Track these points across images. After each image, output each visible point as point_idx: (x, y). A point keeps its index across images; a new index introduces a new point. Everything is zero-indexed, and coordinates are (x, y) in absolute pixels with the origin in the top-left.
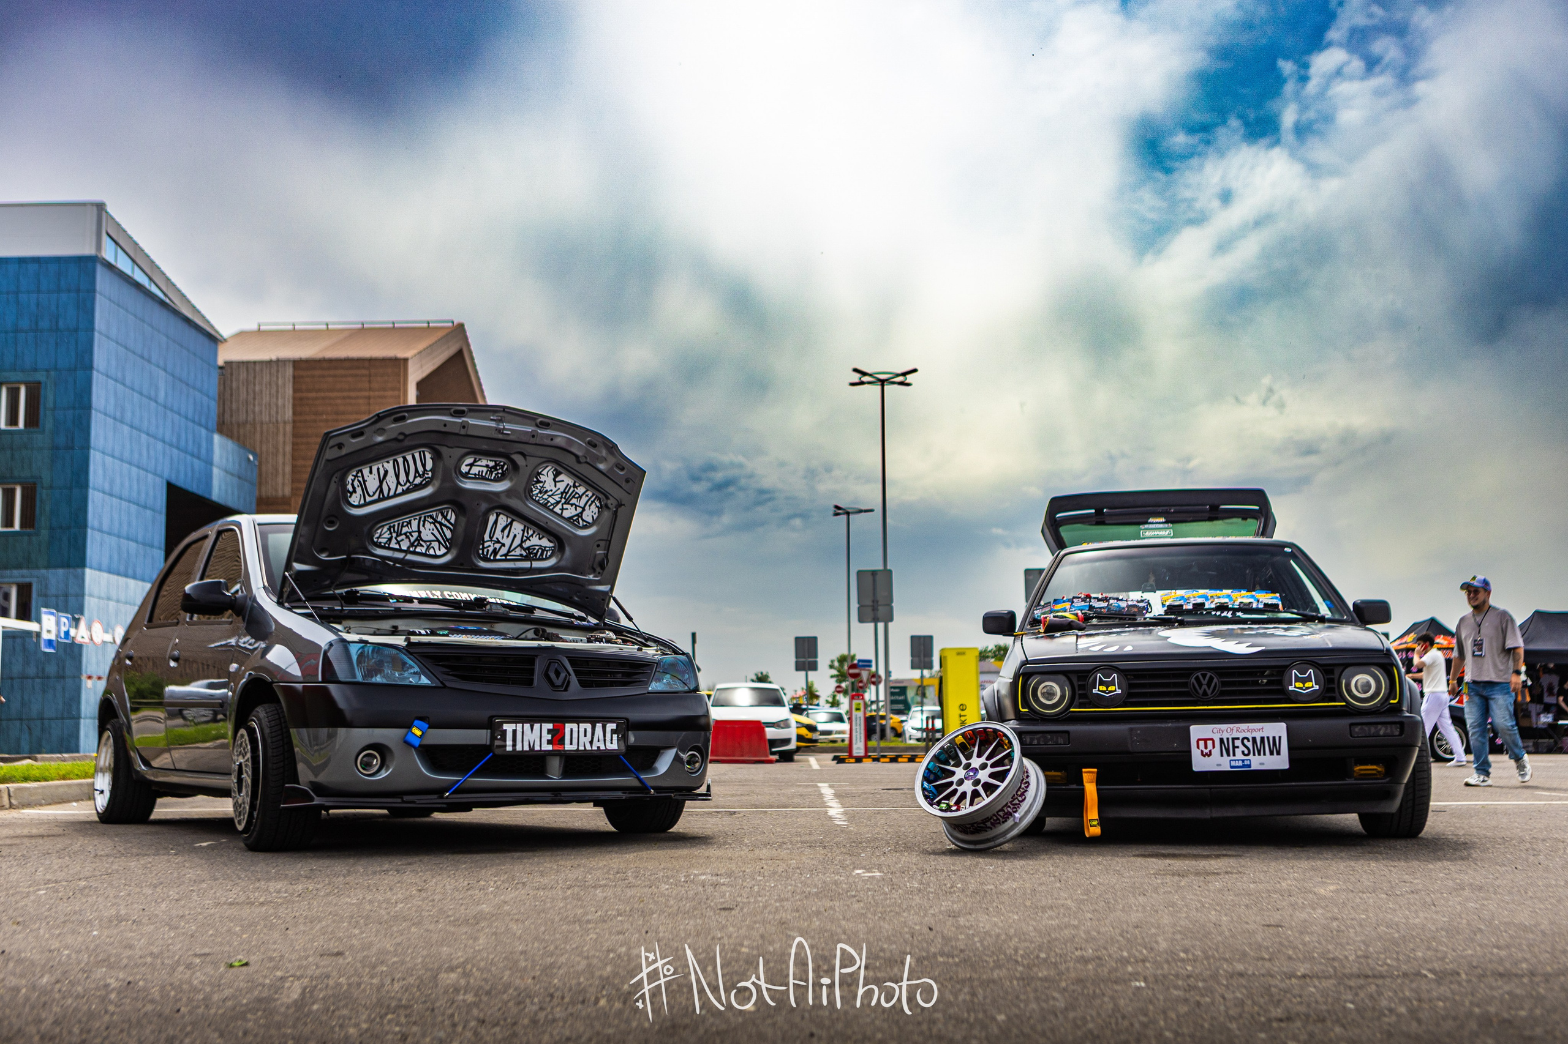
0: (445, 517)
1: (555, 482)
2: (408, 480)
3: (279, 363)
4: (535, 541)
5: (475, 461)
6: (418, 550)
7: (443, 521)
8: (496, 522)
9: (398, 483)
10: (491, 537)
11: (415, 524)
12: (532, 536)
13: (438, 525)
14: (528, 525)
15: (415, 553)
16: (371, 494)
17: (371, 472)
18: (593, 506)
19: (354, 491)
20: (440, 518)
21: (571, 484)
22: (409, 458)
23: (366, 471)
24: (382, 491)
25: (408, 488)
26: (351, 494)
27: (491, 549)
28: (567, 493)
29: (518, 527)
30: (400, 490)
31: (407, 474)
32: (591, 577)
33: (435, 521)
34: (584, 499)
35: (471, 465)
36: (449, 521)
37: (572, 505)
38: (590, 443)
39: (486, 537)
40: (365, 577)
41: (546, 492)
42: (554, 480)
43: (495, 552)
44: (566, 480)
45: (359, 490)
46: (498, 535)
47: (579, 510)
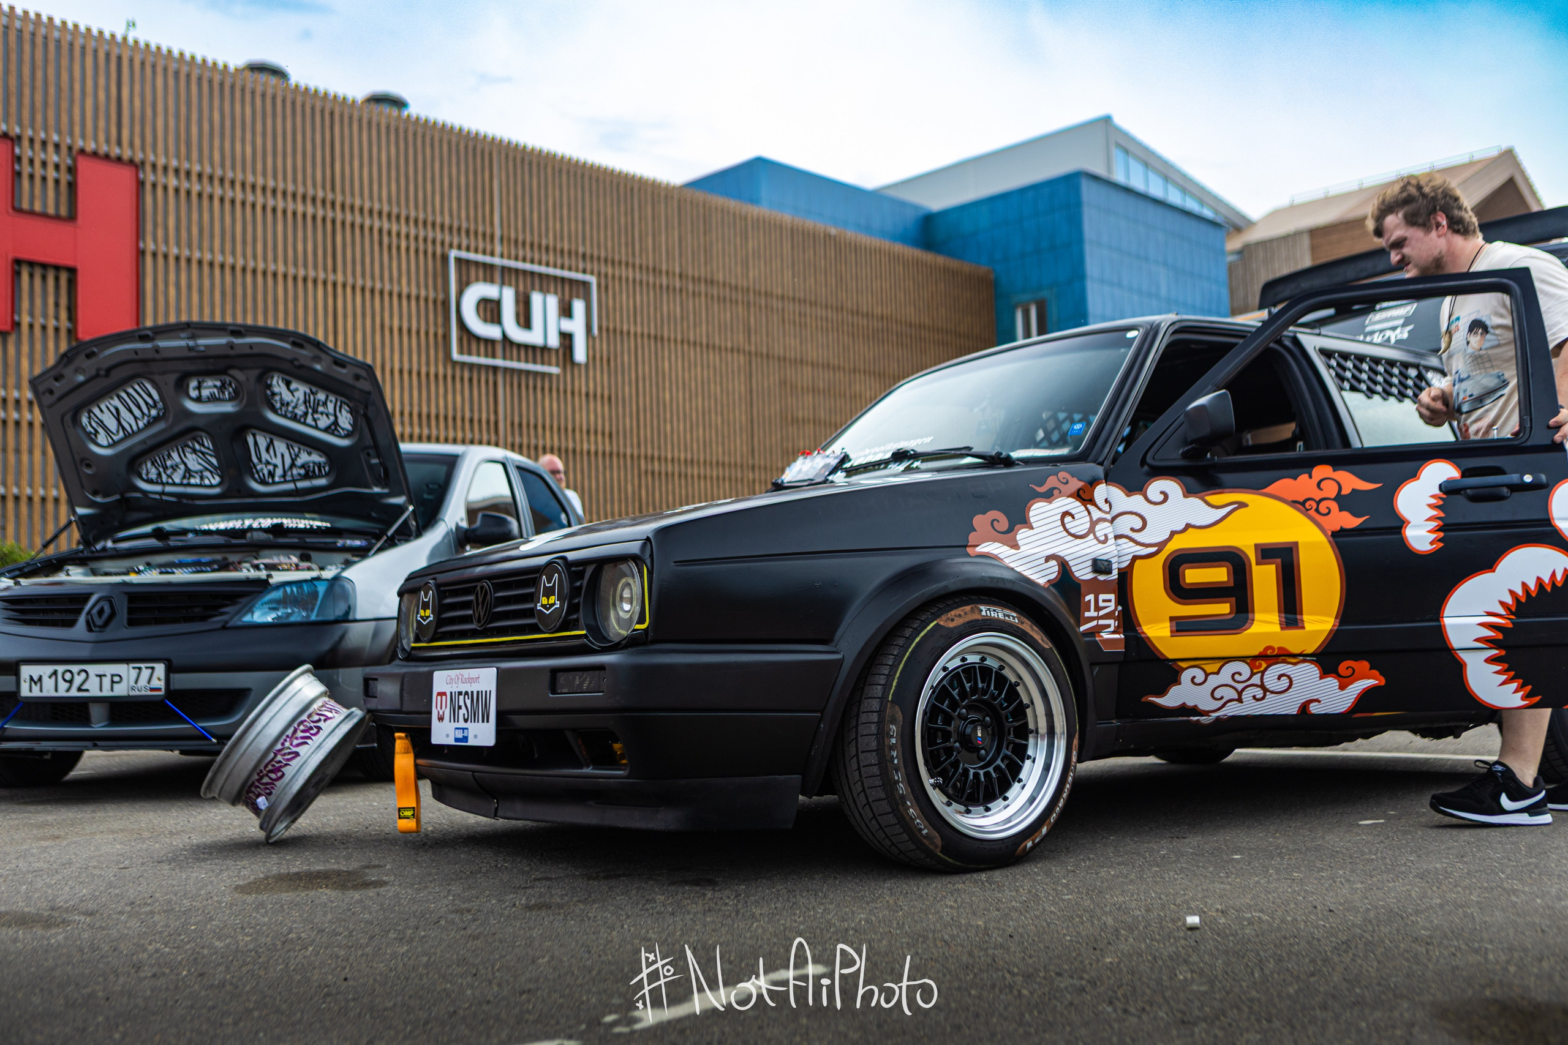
0: (203, 445)
1: (292, 392)
2: (143, 413)
3: (1297, 235)
4: (304, 458)
5: (199, 383)
6: (192, 481)
7: (203, 449)
8: (256, 443)
9: (136, 418)
10: (260, 460)
11: (175, 455)
12: (299, 452)
13: (200, 455)
14: (290, 442)
15: (189, 485)
16: (114, 431)
17: (102, 411)
18: (343, 411)
19: (96, 431)
20: (197, 447)
21: (308, 391)
22: (131, 391)
23: (96, 411)
24: (124, 429)
25: (148, 422)
26: (96, 435)
27: (266, 472)
28: (309, 402)
29: (280, 446)
30: (141, 424)
31: (139, 407)
32: (377, 490)
33: (194, 451)
34: (331, 406)
35: (199, 388)
36: (209, 449)
37: (322, 413)
38: (294, 344)
39: (255, 460)
40: (150, 515)
41: (288, 404)
42: (288, 388)
43: (272, 474)
44: (301, 390)
45: (100, 430)
46: (265, 456)
47: (332, 418)
